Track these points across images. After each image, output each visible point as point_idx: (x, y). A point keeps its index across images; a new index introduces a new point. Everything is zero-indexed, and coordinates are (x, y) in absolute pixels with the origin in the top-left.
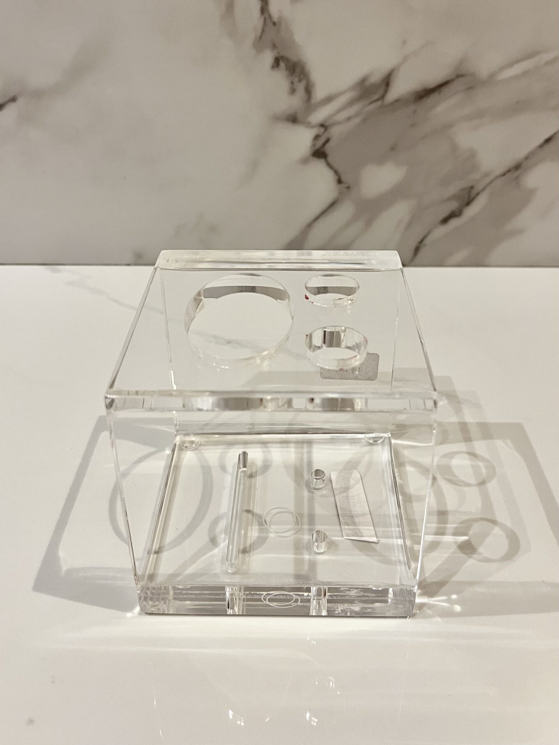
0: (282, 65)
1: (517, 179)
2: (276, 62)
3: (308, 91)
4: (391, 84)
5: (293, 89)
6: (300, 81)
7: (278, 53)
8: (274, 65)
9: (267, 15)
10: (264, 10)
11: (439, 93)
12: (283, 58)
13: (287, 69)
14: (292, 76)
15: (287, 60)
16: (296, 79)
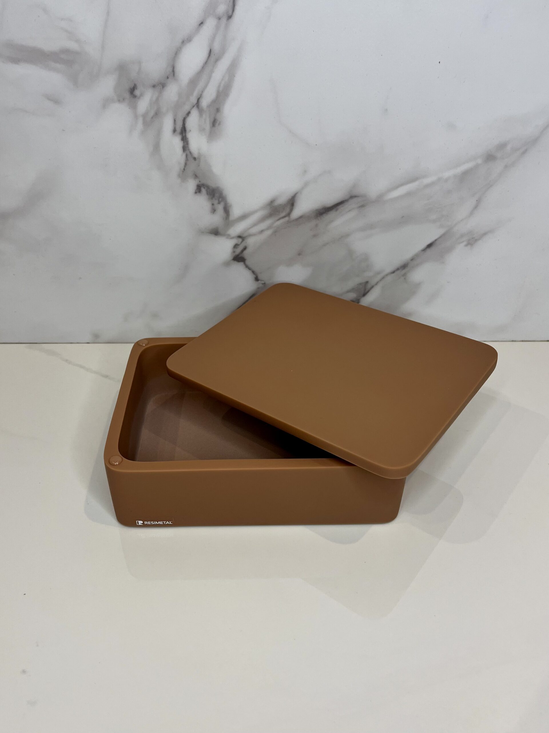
0: (204, 191)
1: (404, 275)
2: (199, 189)
3: (227, 210)
4: (295, 204)
5: (213, 209)
6: (219, 203)
7: (200, 182)
8: (197, 191)
9: (188, 152)
10: (185, 148)
11: (337, 210)
12: (203, 185)
13: (207, 194)
14: (212, 199)
15: (207, 187)
16: (216, 202)
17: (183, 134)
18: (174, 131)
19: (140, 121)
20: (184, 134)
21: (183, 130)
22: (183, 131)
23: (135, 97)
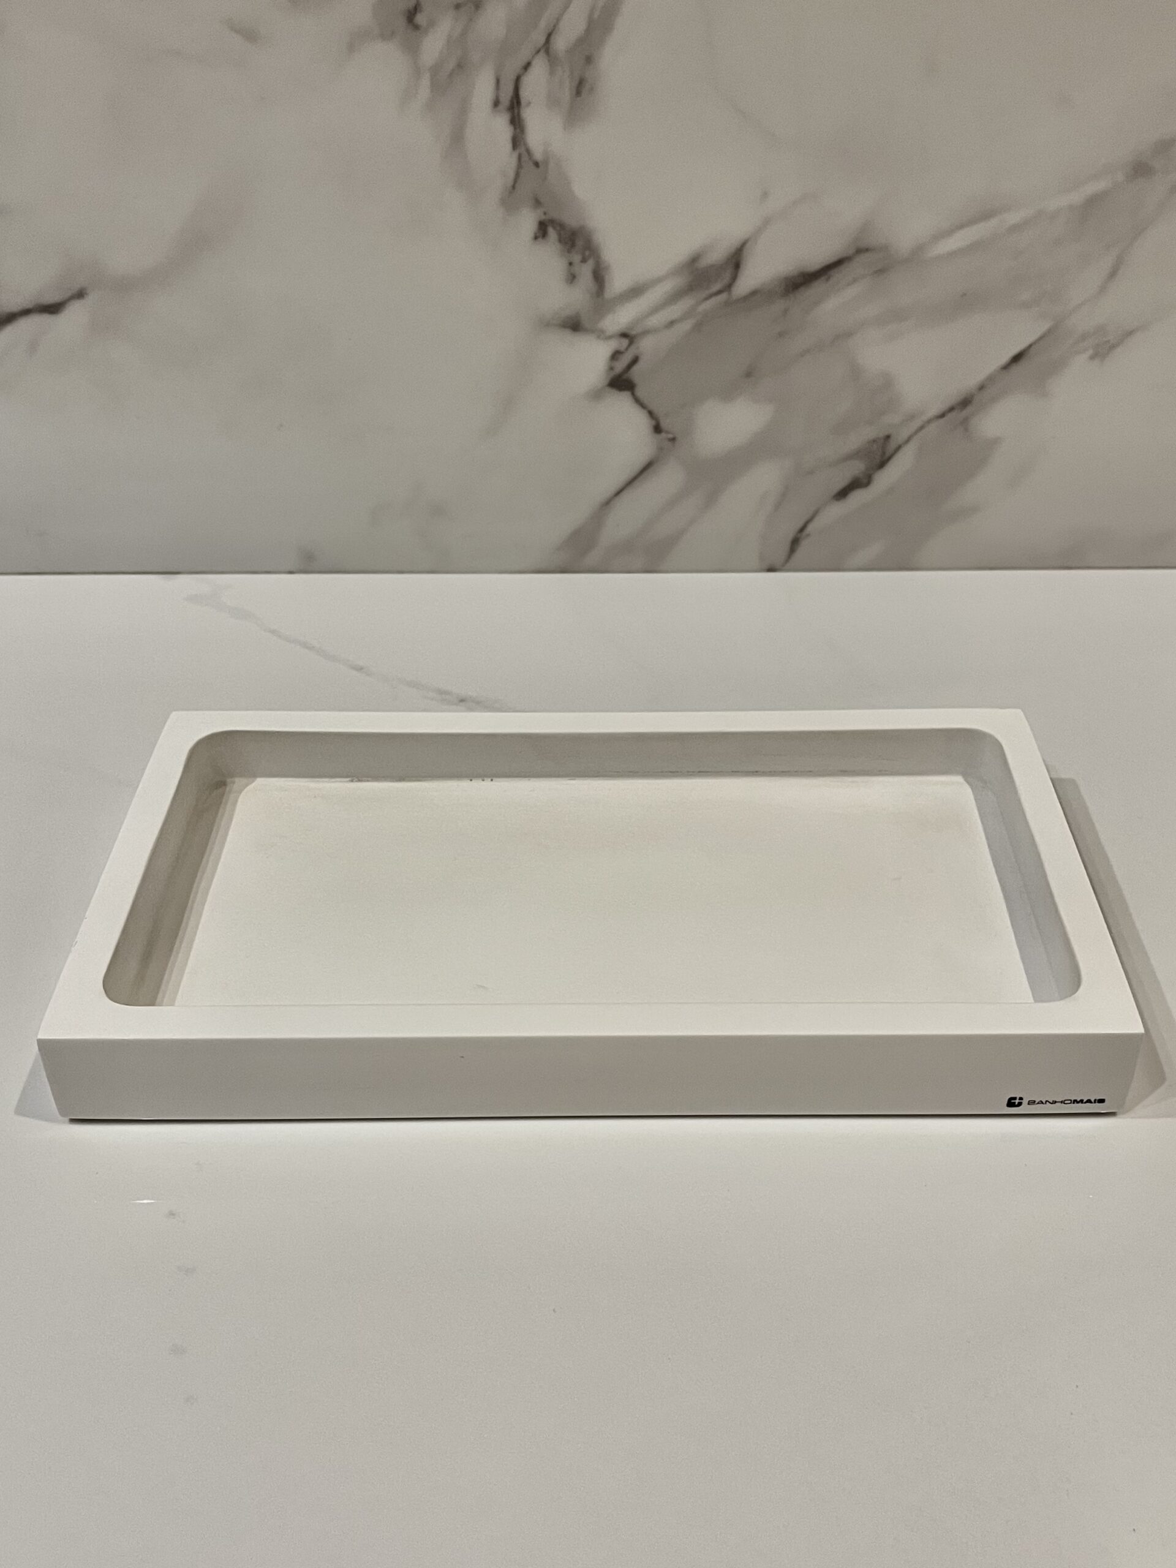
0: (552, 233)
1: (965, 422)
2: (542, 230)
3: (599, 277)
4: (741, 266)
5: (571, 274)
6: (584, 260)
7: (545, 214)
8: (538, 235)
9: (522, 150)
10: (517, 141)
11: (828, 280)
12: (552, 222)
13: (560, 241)
14: (569, 251)
15: (560, 226)
16: (576, 258)
17: (514, 111)
18: (496, 103)
19: (425, 81)
20: (516, 111)
21: (515, 101)
22: (515, 104)
23: (417, 27)
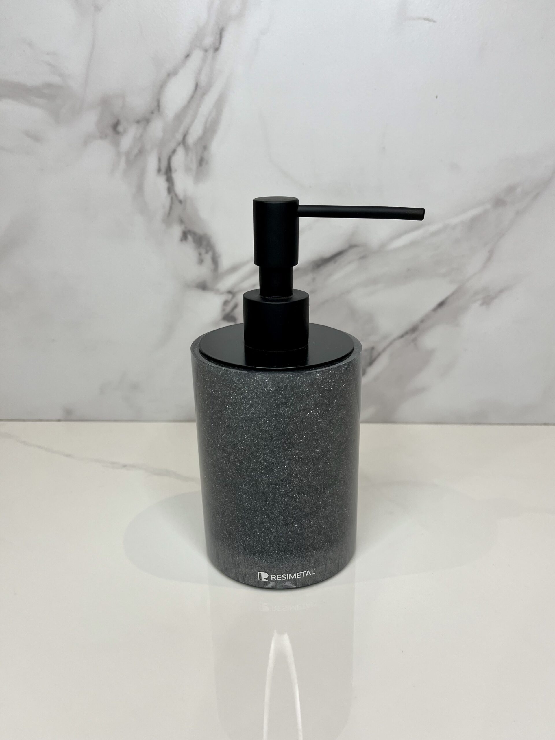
0: (190, 238)
1: (415, 340)
2: (185, 236)
3: (215, 261)
5: (201, 259)
6: (207, 252)
7: (186, 228)
8: (182, 238)
9: (173, 194)
10: (170, 189)
11: (336, 262)
12: (190, 232)
13: (194, 242)
14: (199, 247)
15: (194, 234)
16: (203, 251)
17: (168, 174)
18: (159, 170)
19: (123, 159)
22: (168, 171)
23: (118, 133)
